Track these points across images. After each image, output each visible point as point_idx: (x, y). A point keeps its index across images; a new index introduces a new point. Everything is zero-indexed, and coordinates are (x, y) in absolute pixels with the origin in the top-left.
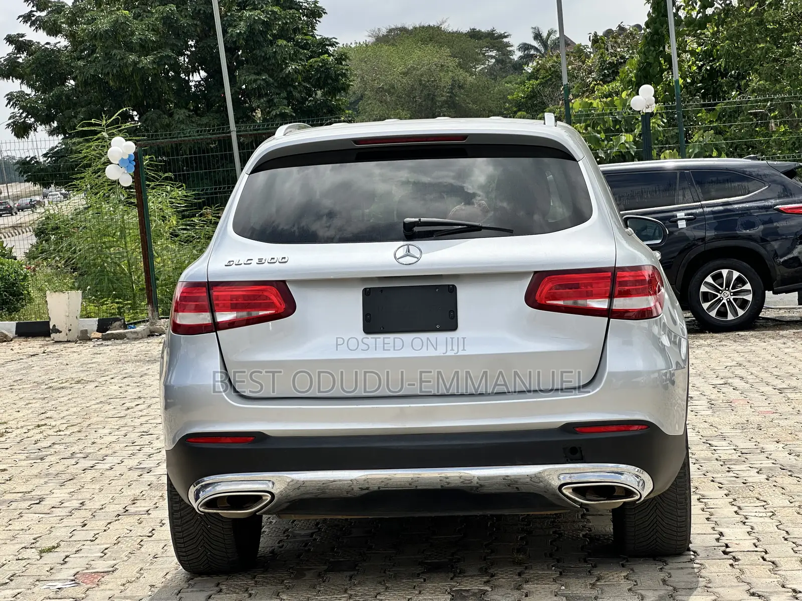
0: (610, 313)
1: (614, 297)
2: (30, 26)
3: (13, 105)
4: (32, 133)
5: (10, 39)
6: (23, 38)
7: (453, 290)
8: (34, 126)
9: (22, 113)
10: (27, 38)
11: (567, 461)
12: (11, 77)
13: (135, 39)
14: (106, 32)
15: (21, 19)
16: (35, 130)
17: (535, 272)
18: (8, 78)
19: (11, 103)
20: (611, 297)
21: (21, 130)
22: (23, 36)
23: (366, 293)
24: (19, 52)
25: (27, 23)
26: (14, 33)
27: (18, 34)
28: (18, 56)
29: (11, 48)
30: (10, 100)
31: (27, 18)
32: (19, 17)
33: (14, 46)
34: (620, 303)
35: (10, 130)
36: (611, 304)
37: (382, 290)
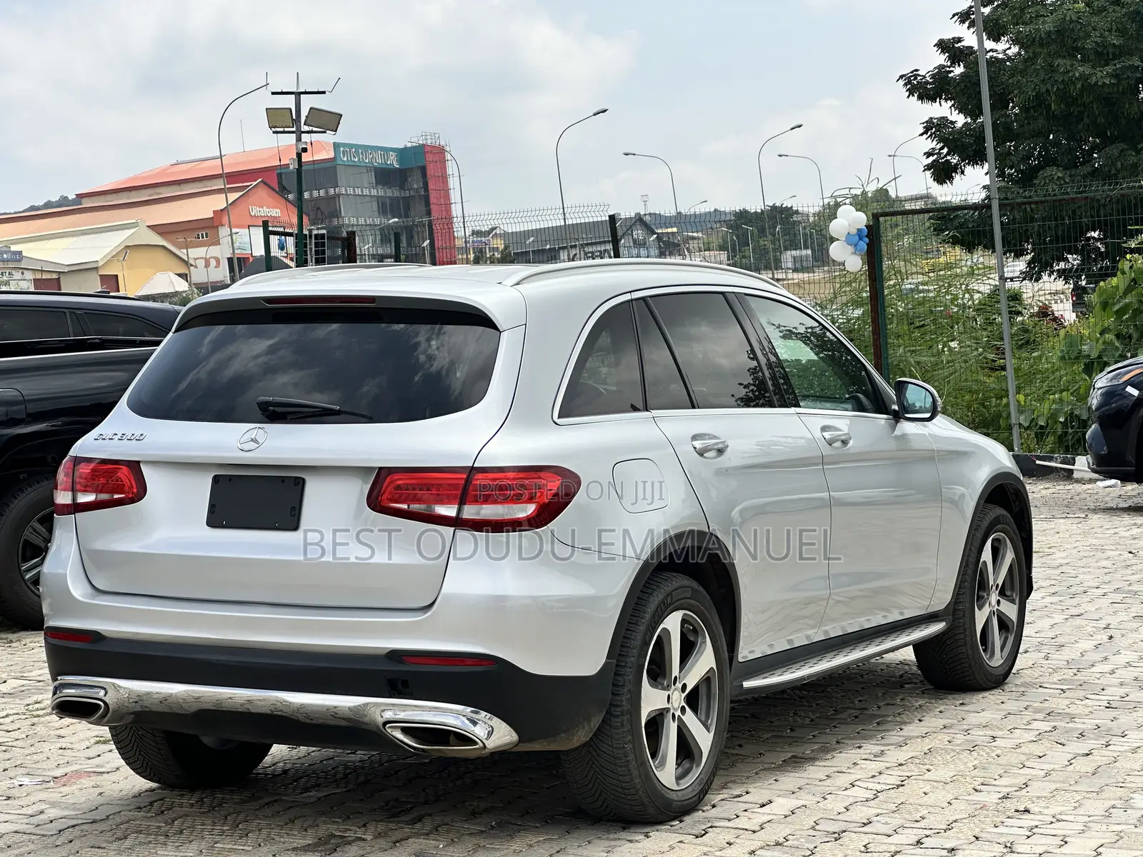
0: (457, 523)
1: (465, 504)
2: (968, 28)
3: (931, 135)
4: (957, 178)
5: (943, 46)
6: (959, 44)
7: (300, 483)
8: (961, 168)
9: (942, 148)
10: (964, 43)
11: (394, 694)
12: (938, 100)
13: (1089, 44)
14: (1049, 33)
15: (956, 17)
16: (963, 172)
17: (381, 469)
18: (934, 100)
19: (929, 133)
20: (462, 503)
21: (943, 173)
22: (959, 40)
23: (216, 479)
24: (953, 63)
25: (964, 23)
26: (947, 36)
27: (953, 38)
28: (952, 69)
29: (942, 59)
30: (927, 130)
31: (964, 17)
32: (954, 16)
33: (947, 54)
34: (470, 512)
35: (928, 173)
36: (459, 511)
37: (230, 478)
